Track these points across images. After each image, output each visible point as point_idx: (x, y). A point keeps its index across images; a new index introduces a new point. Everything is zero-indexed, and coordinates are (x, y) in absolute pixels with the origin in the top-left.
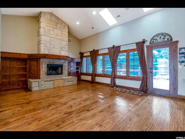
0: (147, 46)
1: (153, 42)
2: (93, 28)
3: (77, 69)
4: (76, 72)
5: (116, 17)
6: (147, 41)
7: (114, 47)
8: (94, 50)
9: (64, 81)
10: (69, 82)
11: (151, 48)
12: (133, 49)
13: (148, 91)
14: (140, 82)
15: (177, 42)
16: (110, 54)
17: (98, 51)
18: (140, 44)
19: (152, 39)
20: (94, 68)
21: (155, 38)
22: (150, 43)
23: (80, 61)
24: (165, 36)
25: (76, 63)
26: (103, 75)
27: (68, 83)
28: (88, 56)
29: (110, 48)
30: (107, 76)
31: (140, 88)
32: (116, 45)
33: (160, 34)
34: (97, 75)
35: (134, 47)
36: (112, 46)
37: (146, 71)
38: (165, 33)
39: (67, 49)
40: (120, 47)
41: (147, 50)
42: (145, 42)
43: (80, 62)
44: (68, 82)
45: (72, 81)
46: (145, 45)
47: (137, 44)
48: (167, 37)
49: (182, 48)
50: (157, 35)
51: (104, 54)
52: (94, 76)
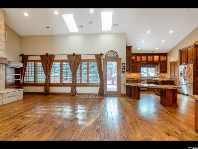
0: (103, 59)
1: (108, 56)
2: (48, 28)
3: (16, 77)
4: (14, 82)
5: (79, 26)
6: (103, 55)
7: (74, 55)
8: (47, 54)
9: (2, 96)
10: (11, 98)
11: (106, 61)
12: (93, 60)
13: (105, 94)
14: (98, 88)
15: (121, 59)
16: (70, 61)
17: (53, 56)
18: (98, 56)
19: (107, 54)
20: (48, 76)
21: (109, 53)
22: (105, 57)
23: (22, 66)
24: (114, 53)
25: (14, 69)
26: (61, 84)
27: (9, 99)
28: (36, 60)
29: (69, 55)
30: (67, 84)
31: (99, 93)
32: (77, 53)
33: (111, 51)
34: (51, 84)
35: (94, 58)
36: (73, 54)
37: (103, 78)
38: (115, 51)
39: (4, 47)
40: (81, 55)
41: (103, 62)
42: (102, 55)
43: (22, 68)
44: (9, 97)
45: (16, 96)
46: (102, 58)
47: (96, 55)
48: (116, 54)
49: (123, 63)
50: (110, 51)
51: (61, 61)
52: (48, 86)
